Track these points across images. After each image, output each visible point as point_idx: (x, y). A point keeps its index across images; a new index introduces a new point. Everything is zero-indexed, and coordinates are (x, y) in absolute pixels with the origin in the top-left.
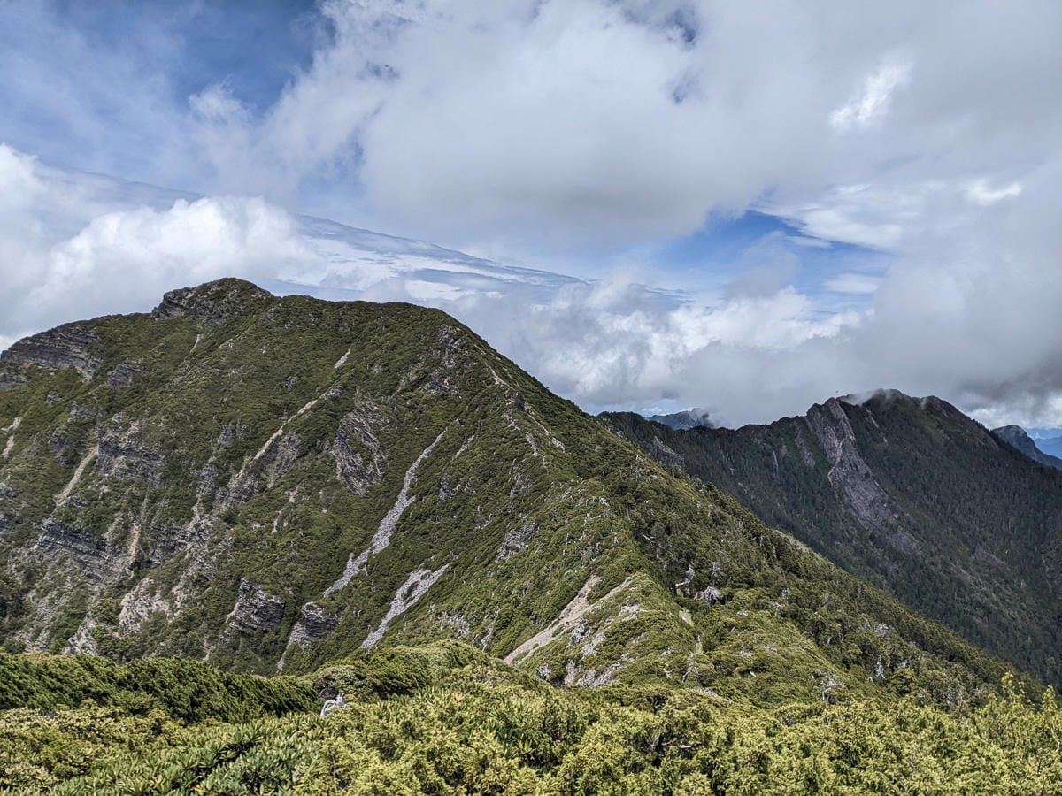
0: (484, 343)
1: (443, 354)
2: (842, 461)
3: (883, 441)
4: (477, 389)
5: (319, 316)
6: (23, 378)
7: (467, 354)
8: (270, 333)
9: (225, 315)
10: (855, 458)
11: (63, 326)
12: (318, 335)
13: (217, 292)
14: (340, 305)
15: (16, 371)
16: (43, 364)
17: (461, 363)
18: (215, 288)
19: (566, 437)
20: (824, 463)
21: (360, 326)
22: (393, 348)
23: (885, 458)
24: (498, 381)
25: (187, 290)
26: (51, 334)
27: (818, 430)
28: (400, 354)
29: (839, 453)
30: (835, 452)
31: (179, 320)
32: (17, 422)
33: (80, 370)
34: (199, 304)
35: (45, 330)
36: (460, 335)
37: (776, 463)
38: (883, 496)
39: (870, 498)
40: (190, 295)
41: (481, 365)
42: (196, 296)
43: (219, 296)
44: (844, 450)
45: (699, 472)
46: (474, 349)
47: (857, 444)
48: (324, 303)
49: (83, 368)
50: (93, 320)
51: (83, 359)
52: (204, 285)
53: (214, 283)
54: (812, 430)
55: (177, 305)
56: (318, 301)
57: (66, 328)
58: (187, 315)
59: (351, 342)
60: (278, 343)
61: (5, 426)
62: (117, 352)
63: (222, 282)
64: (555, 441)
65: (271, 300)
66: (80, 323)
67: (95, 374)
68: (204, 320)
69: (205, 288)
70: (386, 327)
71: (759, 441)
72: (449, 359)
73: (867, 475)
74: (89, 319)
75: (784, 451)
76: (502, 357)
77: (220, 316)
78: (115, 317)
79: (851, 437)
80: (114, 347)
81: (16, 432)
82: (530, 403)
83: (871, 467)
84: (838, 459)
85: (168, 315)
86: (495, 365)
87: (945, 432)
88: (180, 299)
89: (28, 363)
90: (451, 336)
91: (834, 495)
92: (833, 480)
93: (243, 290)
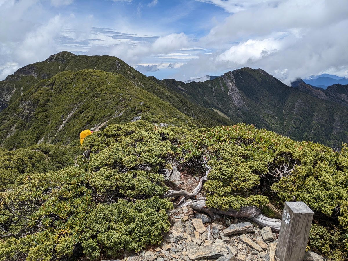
0: (126, 64)
1: (117, 67)
2: (232, 89)
3: (243, 82)
4: (125, 75)
5: (87, 60)
6: (21, 78)
7: (122, 67)
8: (77, 64)
9: (65, 61)
10: (235, 87)
11: (27, 65)
12: (88, 64)
13: (62, 55)
14: (92, 56)
15: (18, 77)
16: (24, 75)
17: (121, 69)
18: (61, 54)
19: (144, 84)
20: (227, 90)
21: (97, 62)
22: (106, 66)
23: (243, 87)
24: (129, 73)
25: (54, 55)
26: (25, 67)
27: (226, 80)
28: (107, 68)
29: (231, 86)
30: (230, 86)
31: (54, 63)
32: (22, 89)
33: (33, 76)
34: (58, 58)
35: (23, 67)
36: (120, 63)
37: (214, 90)
38: (242, 97)
39: (238, 98)
40: (56, 56)
41: (125, 70)
42: (57, 56)
43: (63, 56)
44: (232, 86)
45: (191, 94)
46: (124, 66)
47: (236, 84)
48: (88, 56)
49: (34, 75)
50: (34, 64)
51: (33, 73)
52: (58, 53)
53: (61, 53)
54: (224, 81)
55: (53, 59)
56: (87, 56)
57: (28, 66)
58: (56, 61)
59: (96, 65)
60: (80, 67)
61: (20, 89)
62: (41, 71)
63: (63, 52)
64: (142, 85)
65: (75, 56)
66: (31, 64)
67: (37, 77)
68: (60, 62)
69: (59, 54)
70: (103, 61)
71: (210, 85)
72: (118, 68)
73: (238, 92)
74: (33, 63)
75: (216, 87)
76: (130, 67)
77: (64, 61)
78: (38, 62)
79: (234, 82)
80: (40, 70)
81: (23, 91)
82: (137, 77)
83: (239, 90)
84: (231, 88)
85: (51, 61)
86: (129, 69)
87: (261, 79)
88: (53, 57)
89: (21, 75)
90: (118, 63)
91: (229, 98)
92: (229, 94)
93: (68, 54)
